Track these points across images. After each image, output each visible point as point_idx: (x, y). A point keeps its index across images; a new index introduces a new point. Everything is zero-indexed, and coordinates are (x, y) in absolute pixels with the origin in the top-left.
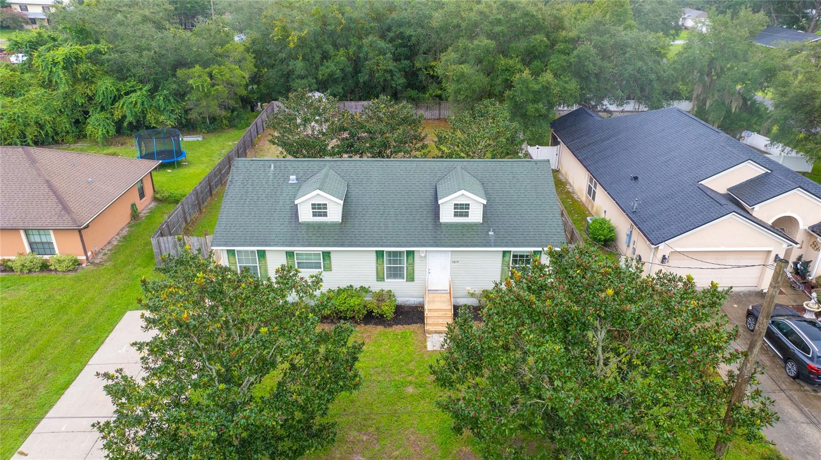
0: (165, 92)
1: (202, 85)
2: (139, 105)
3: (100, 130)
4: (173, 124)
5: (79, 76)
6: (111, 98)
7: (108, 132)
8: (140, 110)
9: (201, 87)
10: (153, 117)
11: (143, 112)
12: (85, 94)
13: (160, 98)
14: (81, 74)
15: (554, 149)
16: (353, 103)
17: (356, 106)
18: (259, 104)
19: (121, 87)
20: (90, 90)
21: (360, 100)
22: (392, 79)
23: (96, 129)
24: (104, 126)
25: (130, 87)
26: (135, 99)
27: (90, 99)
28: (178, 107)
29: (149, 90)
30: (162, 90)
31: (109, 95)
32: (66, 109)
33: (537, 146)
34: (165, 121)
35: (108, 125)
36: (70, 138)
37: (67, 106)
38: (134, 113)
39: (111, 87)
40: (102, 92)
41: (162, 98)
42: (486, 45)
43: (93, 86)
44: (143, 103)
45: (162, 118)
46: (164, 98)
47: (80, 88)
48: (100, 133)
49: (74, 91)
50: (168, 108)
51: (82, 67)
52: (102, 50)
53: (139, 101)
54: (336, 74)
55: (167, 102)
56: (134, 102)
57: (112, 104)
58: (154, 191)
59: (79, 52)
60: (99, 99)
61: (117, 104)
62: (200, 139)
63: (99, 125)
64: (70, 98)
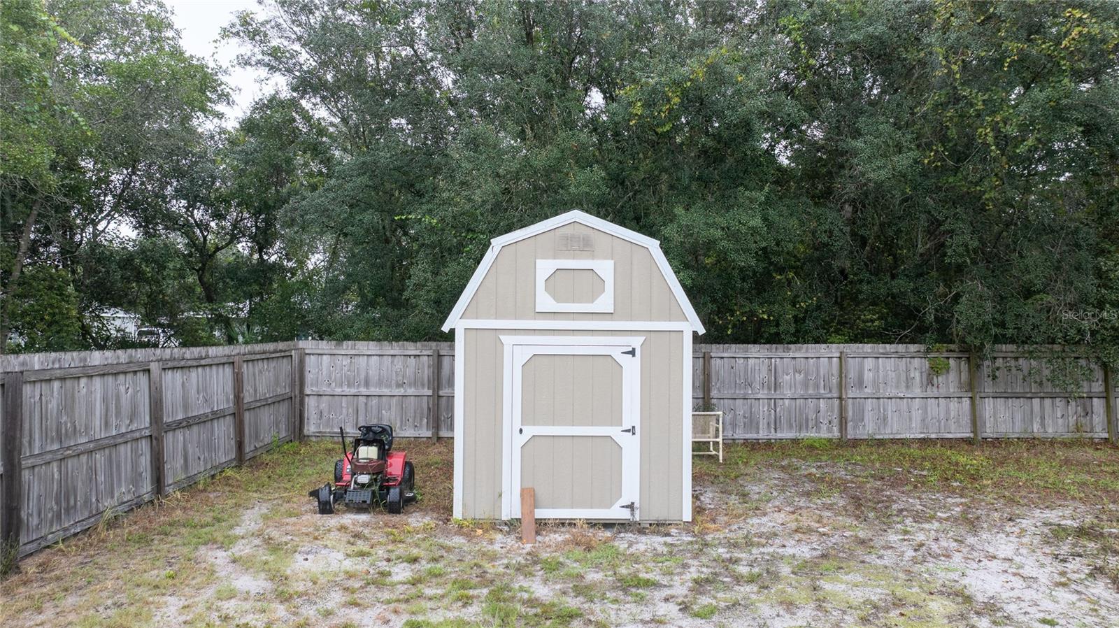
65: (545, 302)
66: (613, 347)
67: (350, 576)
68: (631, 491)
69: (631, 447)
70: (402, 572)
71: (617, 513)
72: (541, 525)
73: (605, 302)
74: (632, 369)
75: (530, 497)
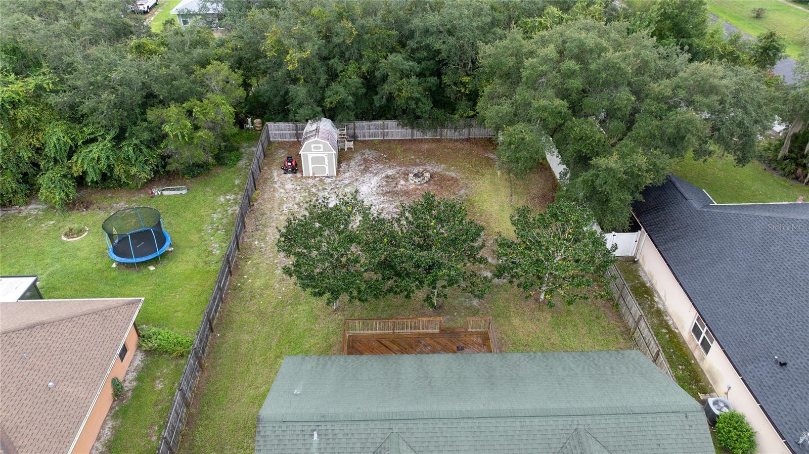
0: (135, 141)
1: (182, 134)
2: (103, 161)
3: (57, 194)
4: (148, 177)
5: (20, 126)
6: (65, 150)
7: (67, 195)
8: (105, 166)
9: (180, 136)
10: (122, 170)
11: (109, 166)
12: (30, 145)
13: (128, 149)
14: (22, 122)
15: (634, 236)
16: (365, 123)
17: (369, 126)
18: (249, 120)
19: (77, 135)
20: (37, 139)
21: (374, 119)
22: (417, 107)
23: (51, 193)
24: (61, 188)
25: (90, 134)
26: (97, 155)
27: (38, 150)
28: (152, 156)
29: (114, 138)
30: (131, 137)
31: (63, 148)
32: (9, 165)
33: (614, 233)
34: (138, 174)
35: (66, 186)
36: (20, 198)
37: (9, 160)
38: (98, 171)
39: (64, 137)
40: (53, 145)
41: (131, 148)
42: (556, 108)
43: (41, 134)
44: (108, 157)
45: (133, 171)
46: (134, 149)
47: (24, 139)
48: (57, 198)
49: (16, 142)
50: (140, 159)
51: (23, 113)
52: (45, 86)
53: (103, 156)
54: (347, 102)
55: (138, 152)
56: (96, 159)
57: (70, 157)
58: (139, 336)
59: (14, 96)
60: (50, 151)
61: (75, 158)
62: (184, 192)
63: (55, 187)
64: (12, 150)
65: (313, 150)
66: (324, 155)
67: (293, 189)
68: (327, 172)
69: (327, 168)
70: (298, 188)
71: (326, 175)
72: (315, 177)
73: (322, 150)
74: (326, 158)
75: (314, 174)
